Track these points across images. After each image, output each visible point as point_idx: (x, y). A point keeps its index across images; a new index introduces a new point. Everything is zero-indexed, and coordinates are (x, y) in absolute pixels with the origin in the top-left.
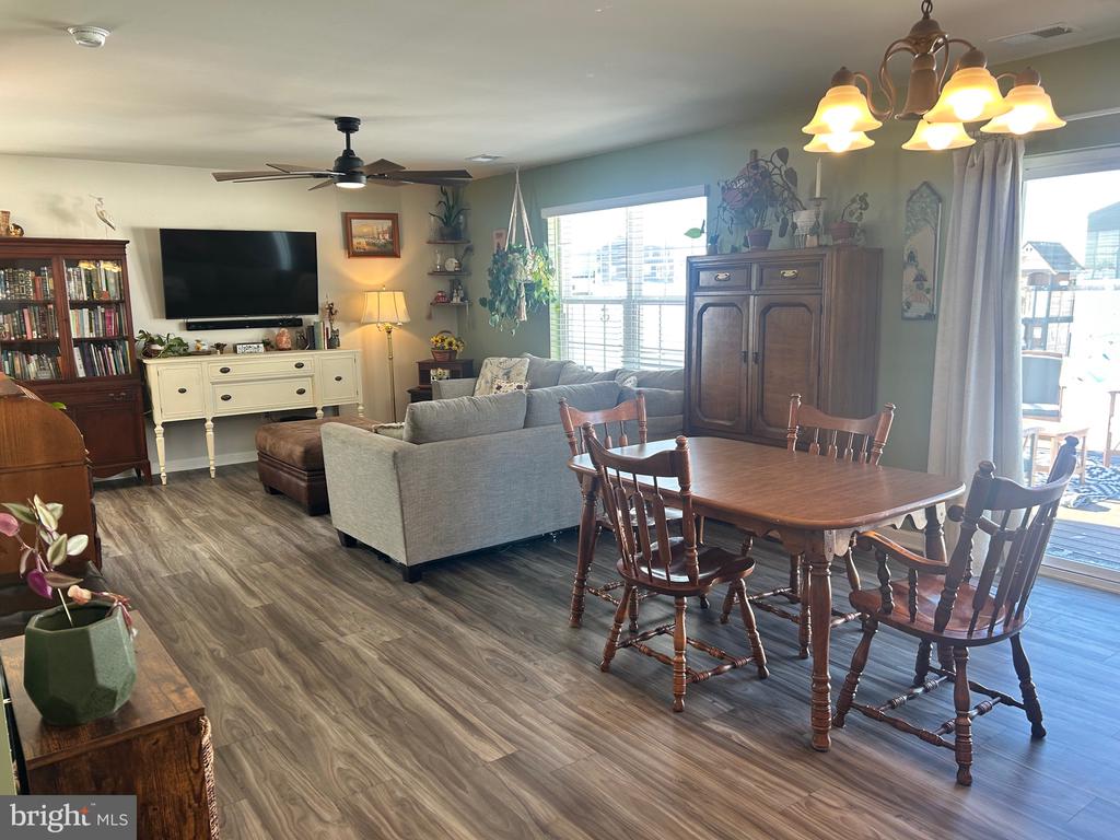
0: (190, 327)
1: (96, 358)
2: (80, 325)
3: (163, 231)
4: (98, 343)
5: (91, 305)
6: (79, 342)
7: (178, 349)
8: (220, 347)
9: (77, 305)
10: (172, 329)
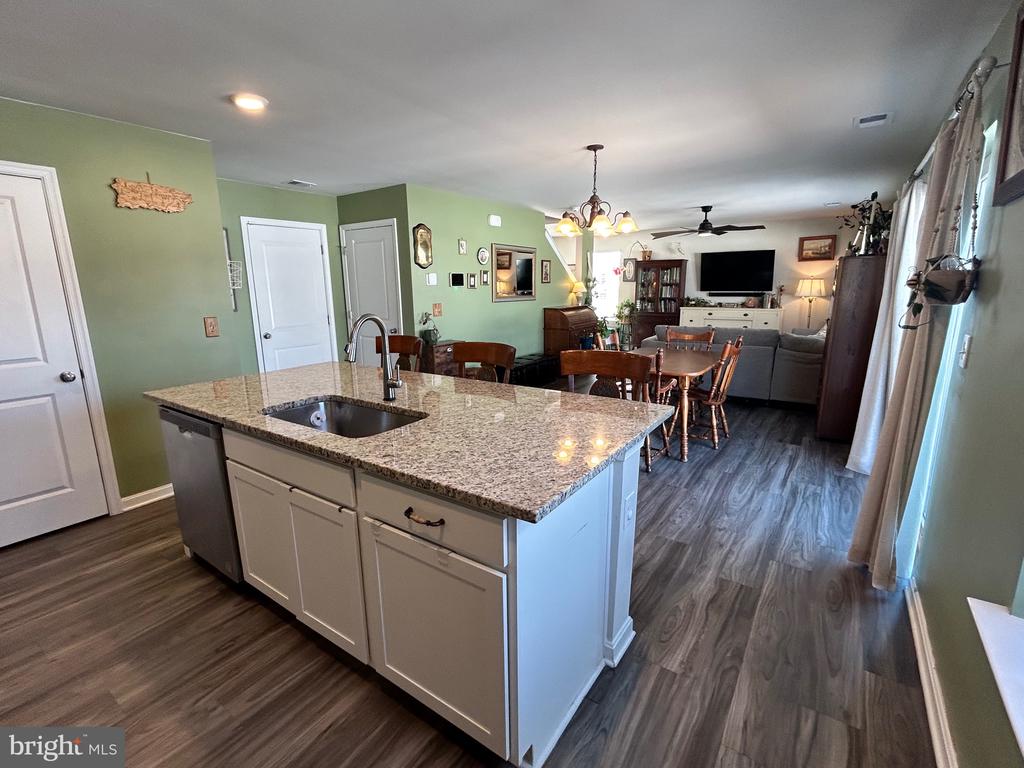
0: (711, 295)
1: (668, 306)
2: (667, 293)
3: (703, 255)
4: (670, 299)
5: (671, 285)
6: (665, 299)
7: (700, 303)
8: (720, 305)
9: (667, 285)
10: (704, 295)
